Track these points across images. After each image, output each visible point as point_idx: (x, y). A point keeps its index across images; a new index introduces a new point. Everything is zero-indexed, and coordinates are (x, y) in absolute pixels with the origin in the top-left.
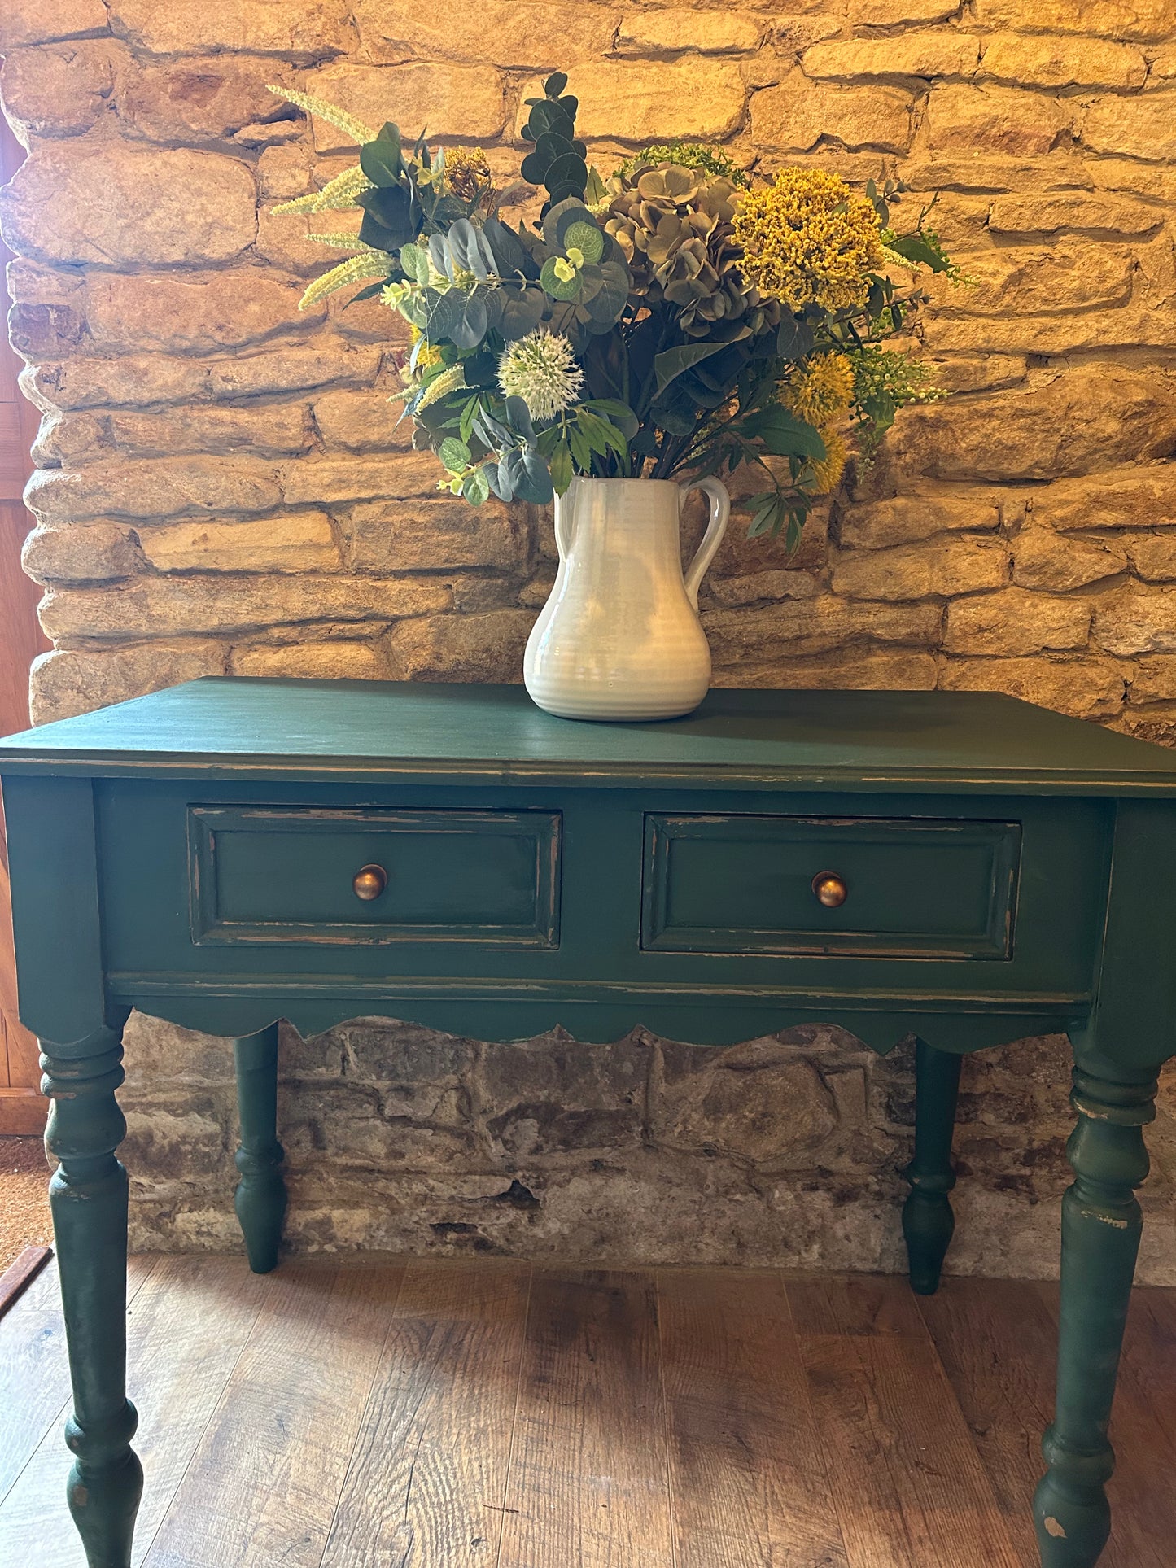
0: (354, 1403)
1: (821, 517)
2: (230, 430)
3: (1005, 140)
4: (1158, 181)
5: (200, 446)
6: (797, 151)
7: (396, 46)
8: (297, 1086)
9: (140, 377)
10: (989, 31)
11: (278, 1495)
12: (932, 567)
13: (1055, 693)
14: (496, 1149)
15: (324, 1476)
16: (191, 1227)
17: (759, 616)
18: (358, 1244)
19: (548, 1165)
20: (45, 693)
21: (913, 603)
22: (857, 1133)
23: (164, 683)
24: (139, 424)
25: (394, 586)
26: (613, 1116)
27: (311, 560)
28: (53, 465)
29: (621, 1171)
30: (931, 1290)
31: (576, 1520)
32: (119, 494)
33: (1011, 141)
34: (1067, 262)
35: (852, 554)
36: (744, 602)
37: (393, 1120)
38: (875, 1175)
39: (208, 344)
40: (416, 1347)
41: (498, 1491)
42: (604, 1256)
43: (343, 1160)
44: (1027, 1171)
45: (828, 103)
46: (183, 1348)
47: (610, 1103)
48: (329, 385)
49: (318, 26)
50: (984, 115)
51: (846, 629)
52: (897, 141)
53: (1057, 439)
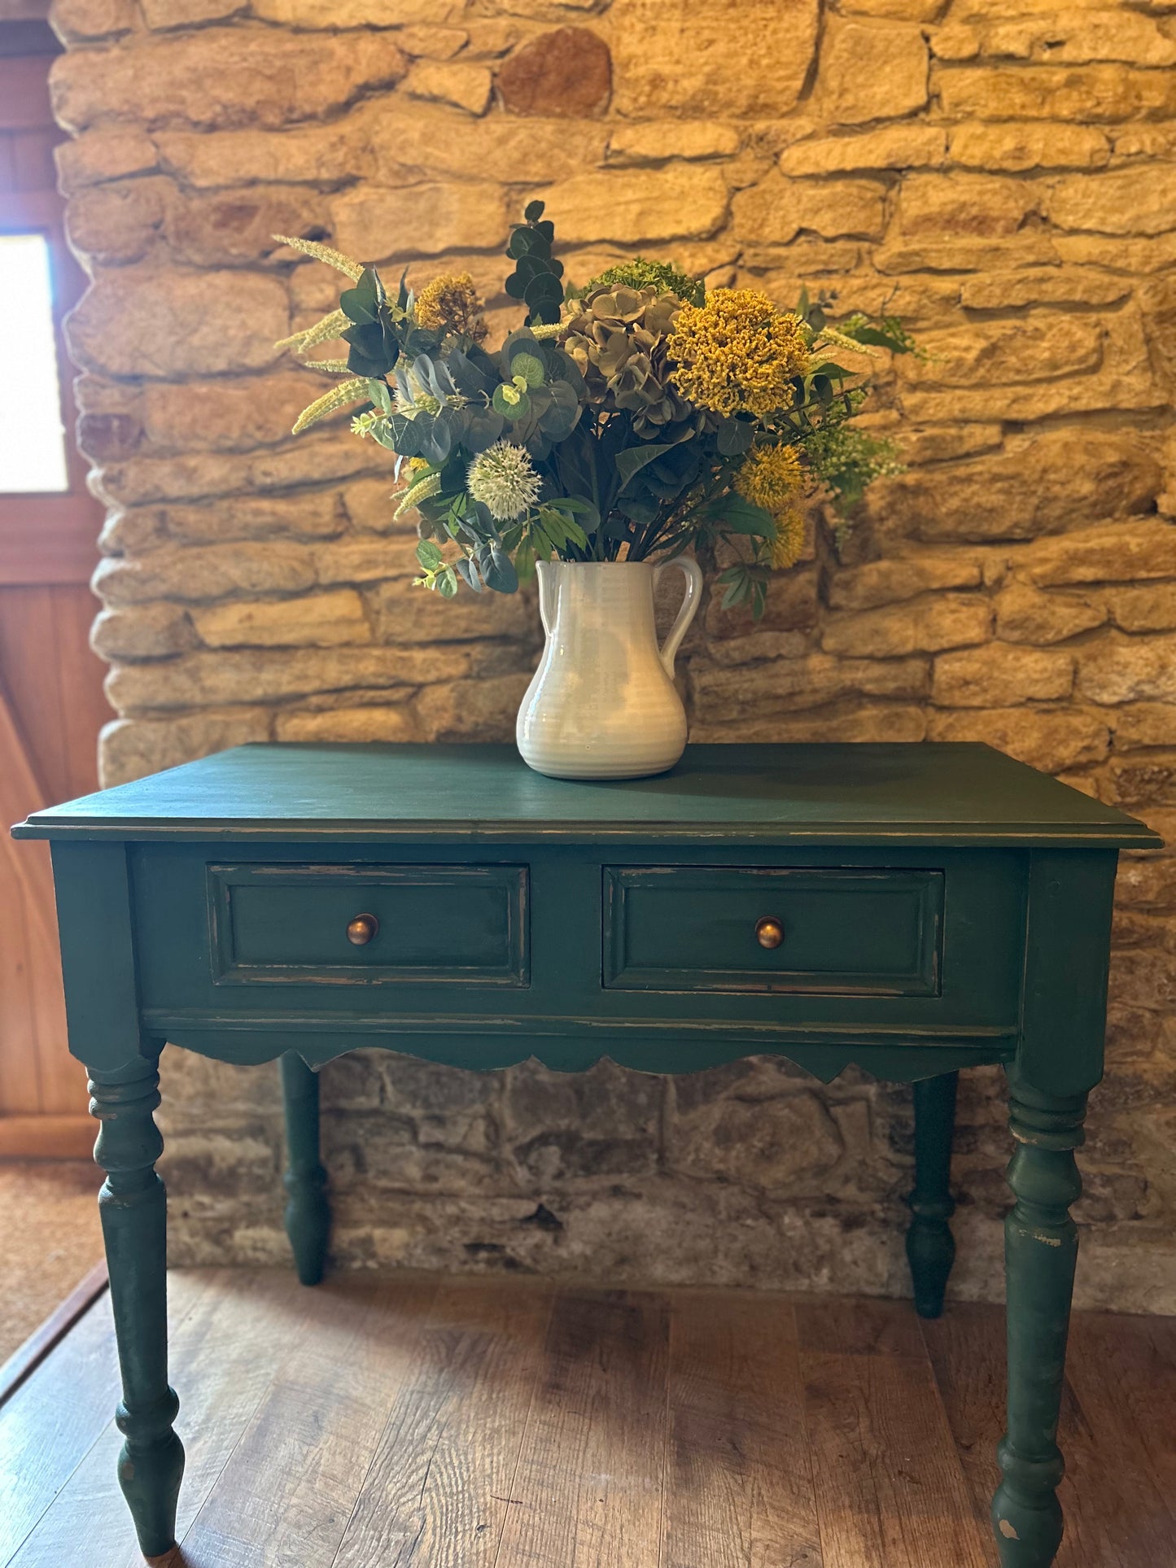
0: (382, 1403)
1: (809, 582)
2: (268, 519)
3: (974, 224)
4: (1125, 253)
5: (243, 534)
6: (776, 244)
7: (411, 169)
8: (340, 1114)
9: (190, 474)
10: (956, 122)
11: (309, 1481)
12: (916, 624)
13: (1038, 742)
14: (522, 1174)
15: (350, 1467)
16: (248, 1243)
17: (754, 675)
18: (398, 1262)
19: (571, 1189)
20: (115, 758)
21: (900, 659)
23: (216, 747)
24: (191, 516)
25: (419, 656)
26: (629, 1144)
27: (345, 634)
28: (117, 555)
29: (638, 1196)
30: (936, 1314)
31: (574, 1512)
32: (174, 578)
33: (981, 224)
34: (1038, 335)
35: (839, 615)
36: (739, 662)
37: (427, 1146)
38: (881, 1202)
39: (249, 443)
40: (443, 1355)
41: (505, 1484)
42: (624, 1276)
43: (383, 1183)
45: (805, 199)
46: (235, 1351)
47: (626, 1132)
48: (358, 475)
49: (340, 156)
50: (953, 202)
51: (836, 685)
52: (872, 230)
53: (1035, 501)
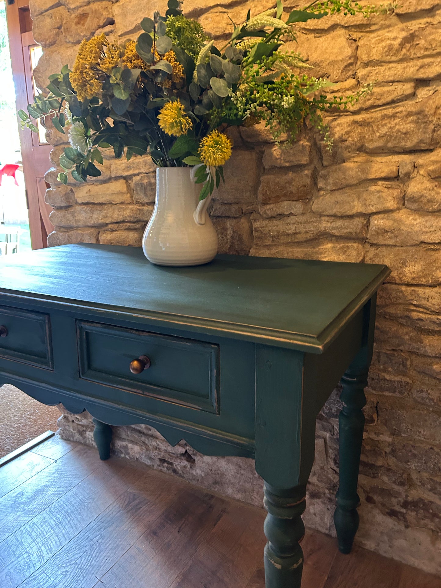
1: (306, 175)
12: (359, 199)
13: (424, 267)
17: (278, 223)
18: (137, 458)
21: (350, 217)
22: (322, 468)
27: (121, 198)
30: (349, 551)
35: (322, 192)
36: (270, 216)
38: (329, 489)
40: (125, 504)
42: (216, 490)
44: (404, 511)
51: (317, 230)
53: (432, 127)
